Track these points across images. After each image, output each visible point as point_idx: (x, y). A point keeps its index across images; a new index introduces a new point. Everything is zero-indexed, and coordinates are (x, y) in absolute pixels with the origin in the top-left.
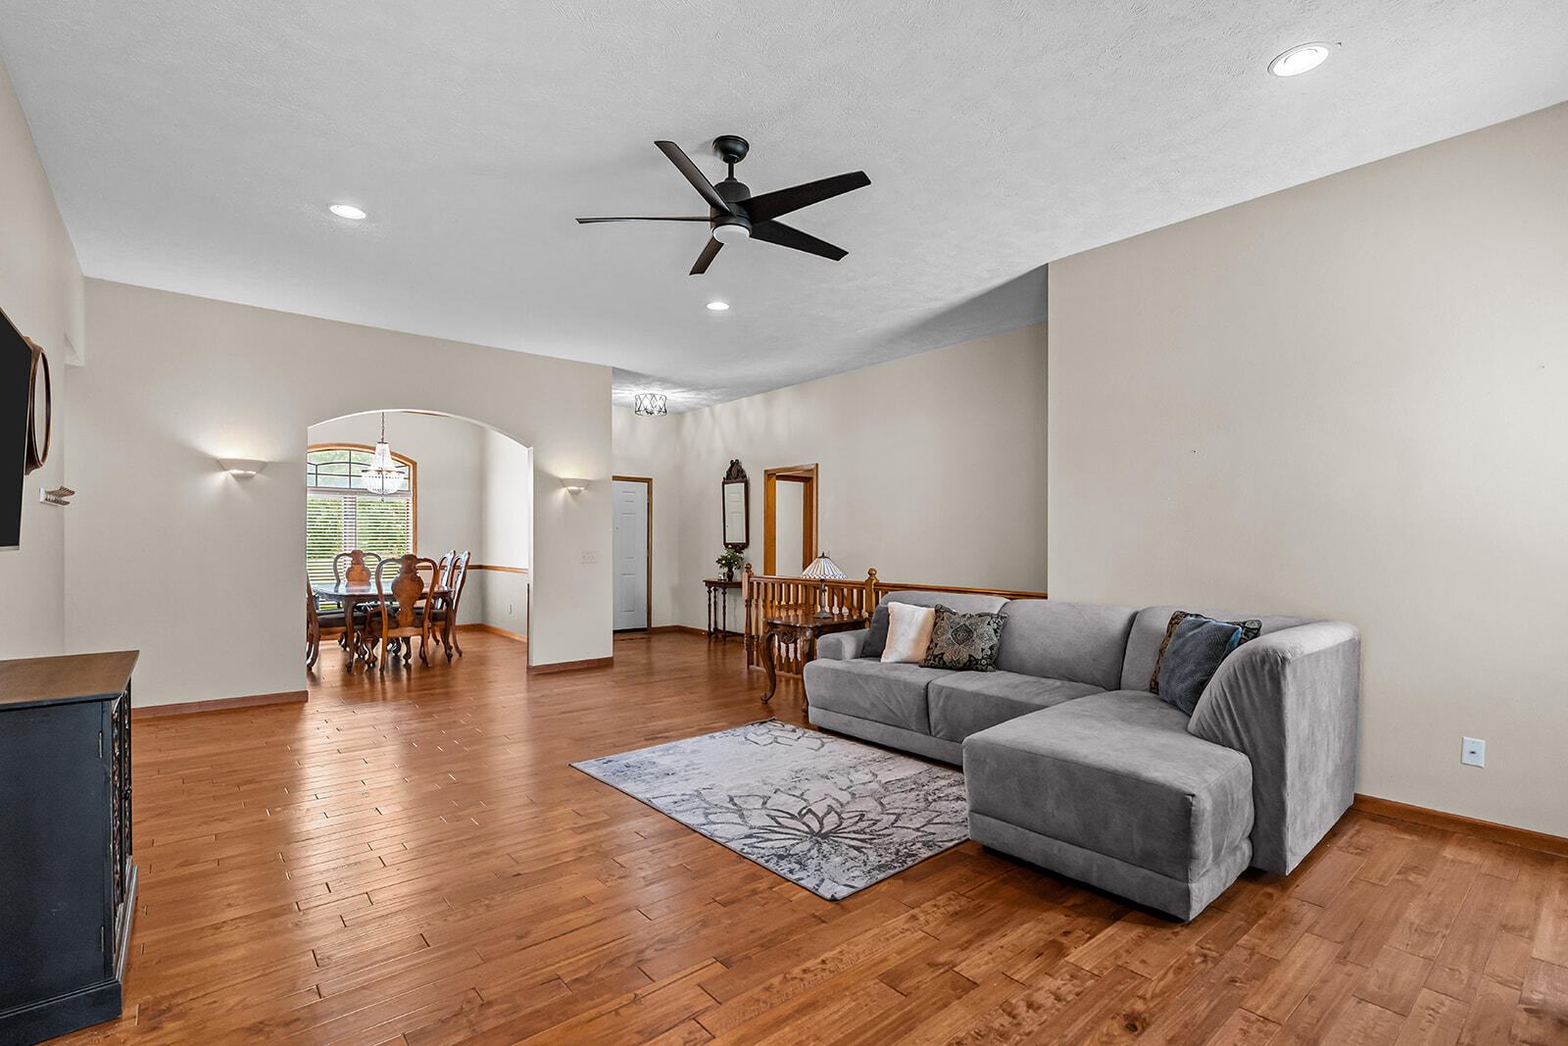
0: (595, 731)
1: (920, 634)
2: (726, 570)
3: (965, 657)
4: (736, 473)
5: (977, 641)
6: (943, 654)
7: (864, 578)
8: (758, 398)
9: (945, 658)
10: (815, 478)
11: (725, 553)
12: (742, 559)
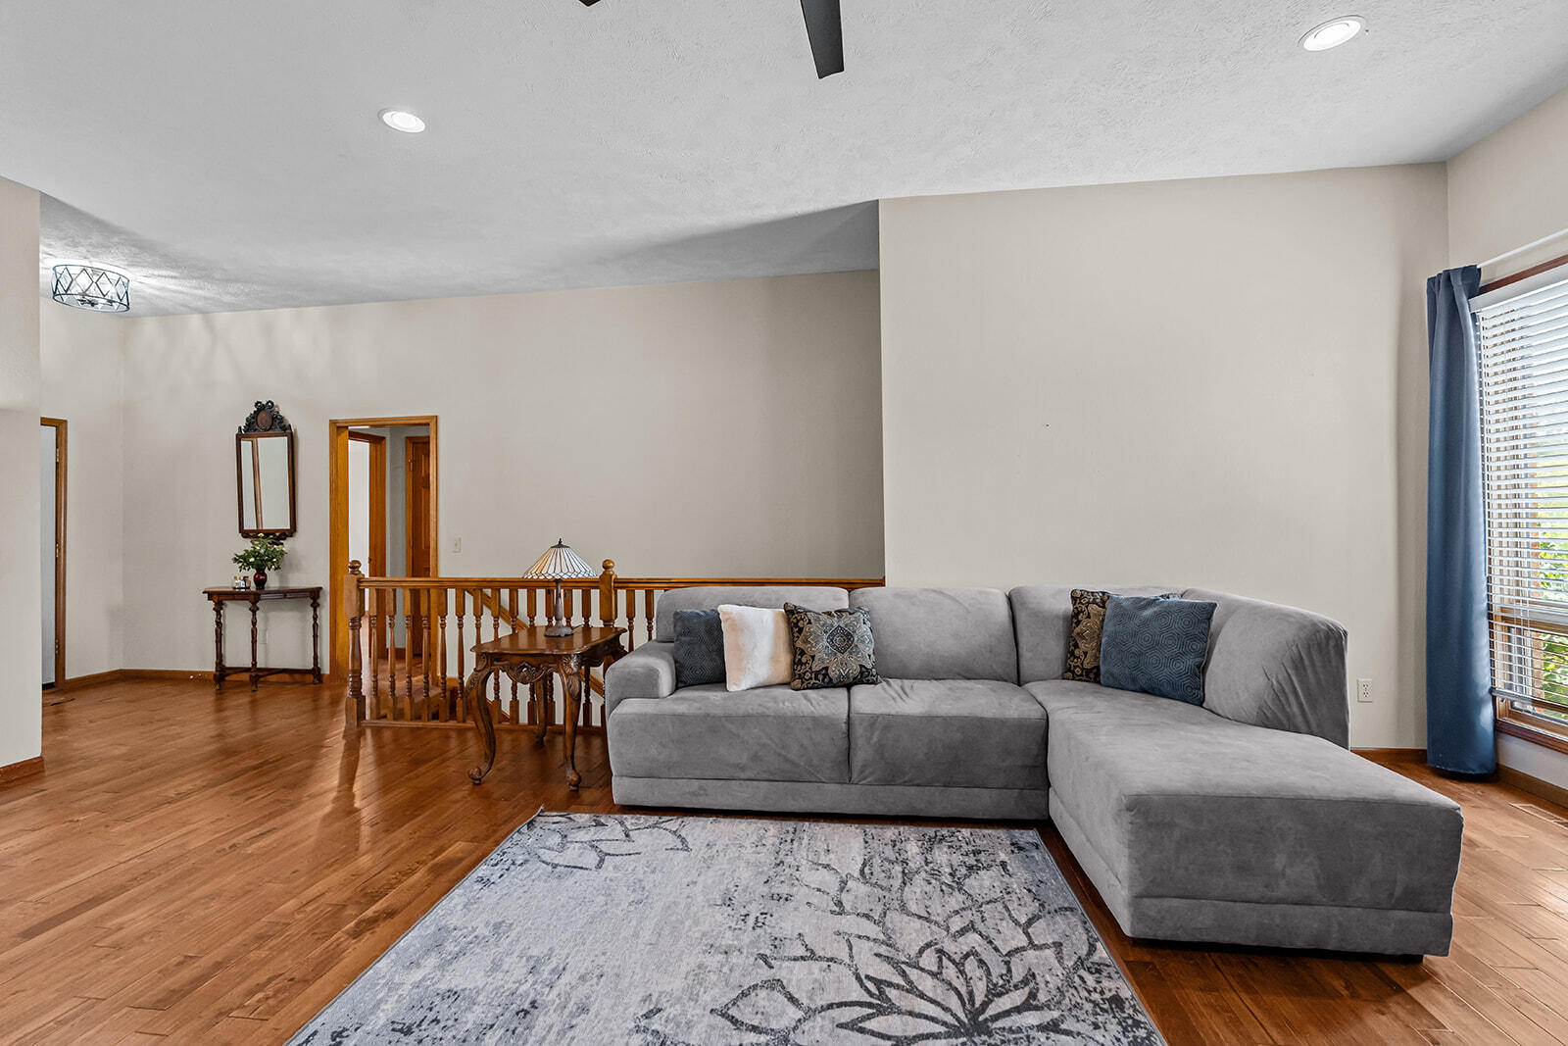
0: (188, 959)
1: (775, 645)
2: (251, 573)
3: (855, 670)
4: (265, 421)
5: (861, 646)
6: (826, 668)
7: (595, 573)
8: (314, 313)
9: (831, 674)
10: (432, 435)
11: (247, 545)
12: (282, 553)
